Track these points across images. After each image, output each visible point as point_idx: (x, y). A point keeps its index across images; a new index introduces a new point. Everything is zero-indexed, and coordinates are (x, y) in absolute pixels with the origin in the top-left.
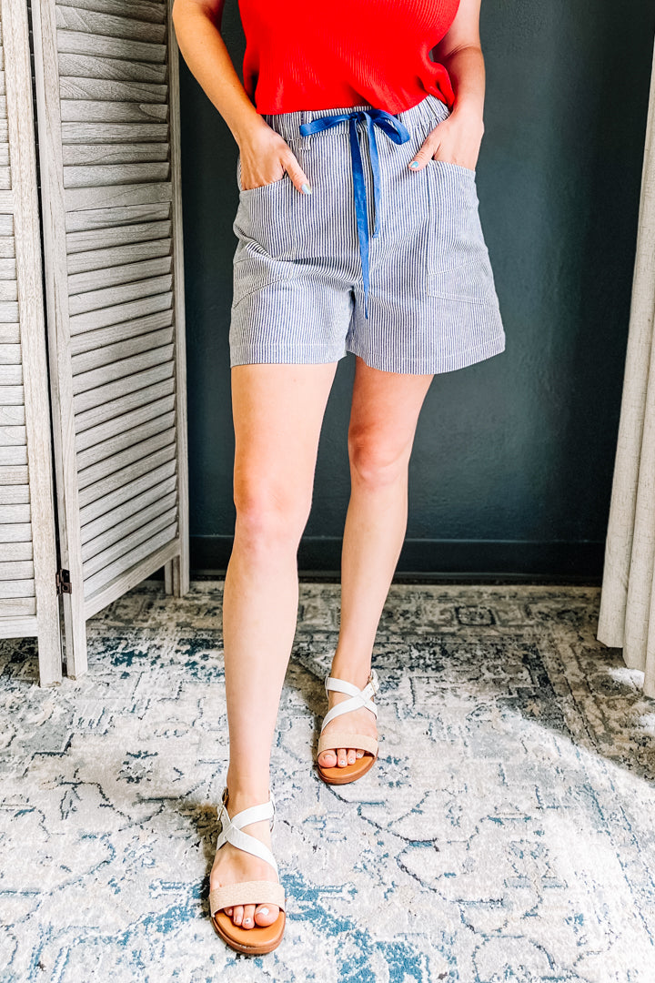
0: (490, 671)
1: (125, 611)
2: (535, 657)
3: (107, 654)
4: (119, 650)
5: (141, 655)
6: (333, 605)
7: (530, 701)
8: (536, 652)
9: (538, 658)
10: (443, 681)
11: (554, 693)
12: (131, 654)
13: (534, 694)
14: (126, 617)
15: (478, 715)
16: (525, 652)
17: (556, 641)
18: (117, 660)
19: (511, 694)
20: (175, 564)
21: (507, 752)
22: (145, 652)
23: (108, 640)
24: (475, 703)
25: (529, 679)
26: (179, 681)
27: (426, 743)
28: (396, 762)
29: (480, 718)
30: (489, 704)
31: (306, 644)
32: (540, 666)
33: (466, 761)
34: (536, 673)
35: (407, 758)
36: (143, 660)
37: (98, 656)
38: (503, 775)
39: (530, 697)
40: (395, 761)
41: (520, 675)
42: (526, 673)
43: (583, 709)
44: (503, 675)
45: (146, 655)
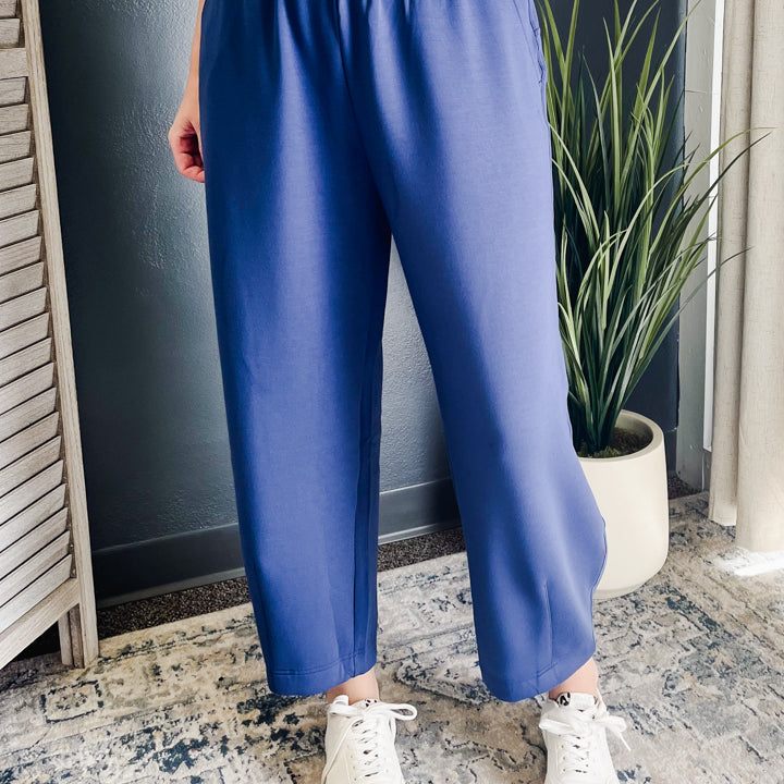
0: (645, 629)
1: (125, 689)
2: (679, 598)
3: (145, 760)
4: (159, 747)
5: (196, 745)
6: (406, 600)
7: (714, 652)
8: (675, 592)
9: (683, 598)
10: (605, 657)
11: (730, 635)
12: (181, 748)
13: (711, 642)
14: (133, 697)
15: (673, 687)
16: (665, 596)
17: (686, 574)
18: (166, 763)
19: (688, 650)
20: (74, 616)
21: (736, 720)
22: (200, 739)
23: (131, 738)
24: (658, 674)
25: (692, 625)
26: (282, 765)
27: (645, 741)
28: (632, 775)
29: (679, 689)
30: (674, 669)
31: (411, 661)
32: (691, 606)
33: (703, 747)
34: (695, 616)
35: (639, 767)
36: (207, 750)
37: (133, 767)
38: (752, 749)
39: (710, 648)
40: (628, 774)
41: (679, 624)
42: (683, 619)
43: (773, 643)
44: (663, 630)
45: (205, 742)
